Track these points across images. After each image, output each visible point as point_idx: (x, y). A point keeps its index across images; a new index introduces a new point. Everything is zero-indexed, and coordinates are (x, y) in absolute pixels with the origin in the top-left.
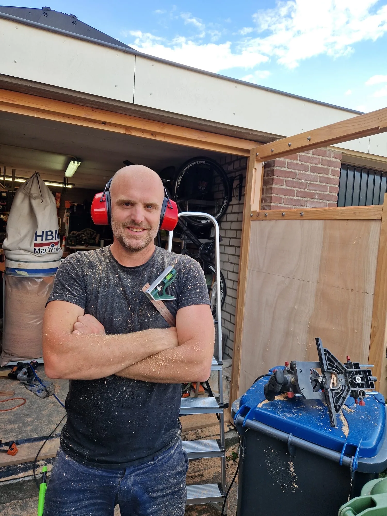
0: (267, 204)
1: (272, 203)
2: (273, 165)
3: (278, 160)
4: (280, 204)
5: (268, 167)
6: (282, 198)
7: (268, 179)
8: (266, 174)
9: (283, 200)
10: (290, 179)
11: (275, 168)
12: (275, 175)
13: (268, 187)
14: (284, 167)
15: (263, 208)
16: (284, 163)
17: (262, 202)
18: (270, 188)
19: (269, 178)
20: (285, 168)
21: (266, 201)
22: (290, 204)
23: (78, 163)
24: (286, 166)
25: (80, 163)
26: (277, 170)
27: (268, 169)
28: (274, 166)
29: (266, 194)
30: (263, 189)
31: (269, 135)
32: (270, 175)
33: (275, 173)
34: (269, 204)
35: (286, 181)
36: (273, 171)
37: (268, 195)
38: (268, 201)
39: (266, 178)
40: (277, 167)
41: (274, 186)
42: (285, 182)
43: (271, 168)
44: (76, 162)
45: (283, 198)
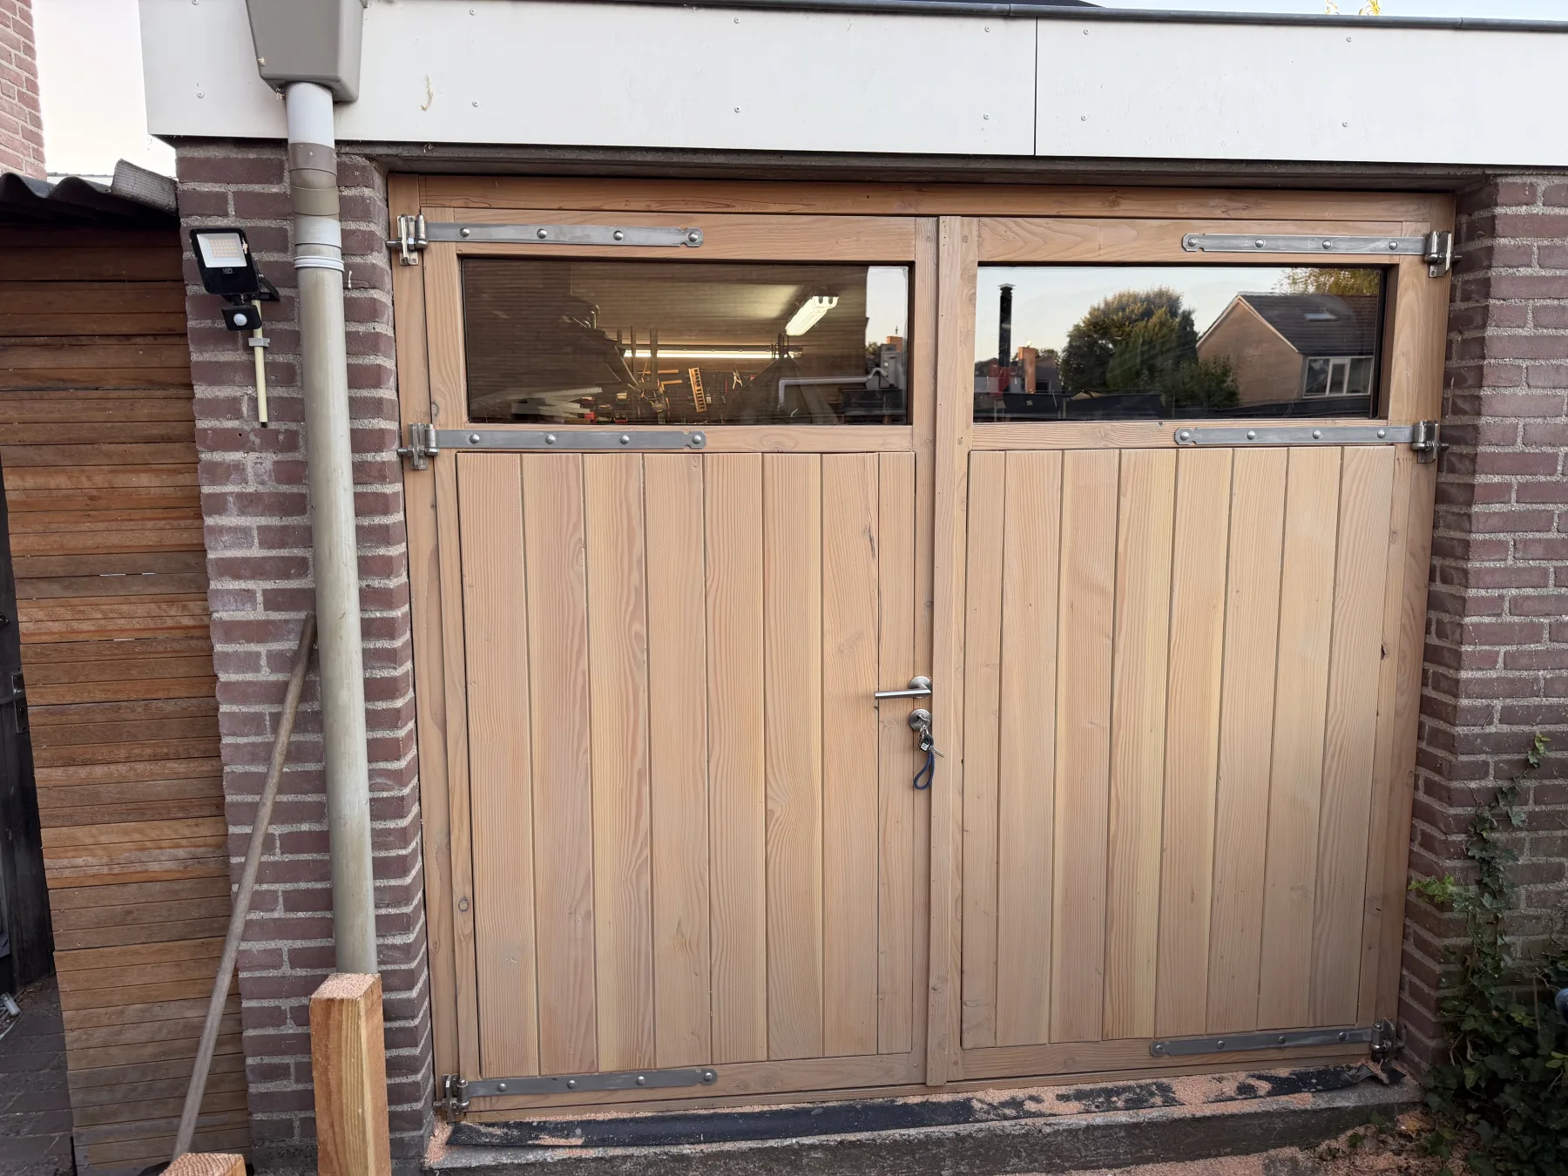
0: (1466, 393)
1: (1486, 389)
2: (1485, 263)
3: (1505, 246)
4: (1512, 389)
5: (1469, 269)
6: (1519, 367)
7: (1466, 309)
8: (1458, 294)
9: (1524, 375)
10: (1549, 302)
11: (1493, 273)
12: (1492, 294)
13: (1469, 335)
14: (1529, 265)
15: (1450, 404)
16: (1527, 251)
17: (1446, 385)
18: (1475, 339)
19: (1471, 304)
20: (1529, 270)
21: (1461, 382)
22: (1551, 384)
23: (831, 302)
24: (1535, 262)
25: (835, 300)
26: (1500, 277)
27: (1467, 277)
28: (1489, 267)
29: (1462, 358)
30: (1449, 344)
31: (1467, 170)
32: (1473, 295)
33: (1493, 291)
34: (1475, 392)
35: (1536, 310)
36: (1487, 283)
37: (1471, 363)
38: (1470, 382)
39: (1460, 305)
40: (1502, 270)
41: (1490, 331)
42: (1530, 315)
43: (1480, 274)
44: (826, 299)
45: (1525, 366)
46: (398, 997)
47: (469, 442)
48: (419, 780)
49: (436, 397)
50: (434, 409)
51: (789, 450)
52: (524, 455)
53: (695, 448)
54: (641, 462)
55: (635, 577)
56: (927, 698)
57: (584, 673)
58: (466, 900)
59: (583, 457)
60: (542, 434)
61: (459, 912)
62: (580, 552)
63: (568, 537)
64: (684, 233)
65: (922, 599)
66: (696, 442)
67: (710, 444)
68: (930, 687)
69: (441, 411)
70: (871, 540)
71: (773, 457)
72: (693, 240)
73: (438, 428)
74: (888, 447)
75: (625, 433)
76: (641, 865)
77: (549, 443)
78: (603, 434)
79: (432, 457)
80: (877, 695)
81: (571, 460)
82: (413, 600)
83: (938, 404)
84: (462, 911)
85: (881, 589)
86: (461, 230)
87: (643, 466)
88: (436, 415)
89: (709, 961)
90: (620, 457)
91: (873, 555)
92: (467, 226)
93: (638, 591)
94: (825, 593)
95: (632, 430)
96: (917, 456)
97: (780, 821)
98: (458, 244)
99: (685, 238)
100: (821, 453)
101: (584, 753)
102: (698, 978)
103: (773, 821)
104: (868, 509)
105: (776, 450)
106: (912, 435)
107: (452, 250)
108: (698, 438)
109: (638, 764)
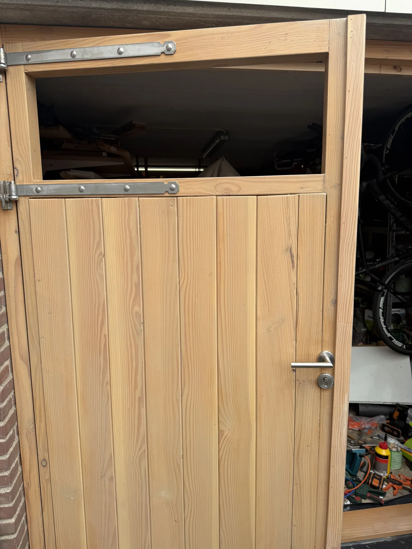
46: (4, 523)
47: (35, 192)
48: (14, 393)
49: (16, 165)
50: (16, 172)
51: (234, 194)
52: (66, 199)
53: (173, 193)
54: (138, 203)
55: (135, 277)
56: (331, 369)
57: (105, 336)
58: (45, 460)
59: (101, 199)
60: (76, 185)
61: (42, 467)
62: (101, 260)
63: (94, 252)
64: (163, 46)
65: (329, 298)
66: (172, 189)
67: (182, 191)
68: (333, 360)
69: (20, 173)
70: (292, 256)
71: (223, 199)
72: (169, 49)
73: (18, 184)
74: (306, 190)
75: (127, 184)
76: (142, 454)
77: (81, 192)
78: (114, 184)
79: (16, 202)
80: (293, 364)
81: (94, 202)
82: (6, 288)
83: (344, 157)
84: (44, 466)
85: (299, 290)
86: (26, 56)
87: (139, 206)
88: (17, 176)
89: (183, 514)
90: (124, 200)
91: (293, 266)
92: (31, 53)
93: (137, 285)
94: (258, 291)
95: (131, 182)
96: (328, 196)
97: (227, 438)
98: (26, 66)
99: (164, 49)
100: (257, 195)
101: (106, 385)
102: (177, 523)
103: (224, 437)
104: (290, 235)
105: (226, 194)
106: (324, 181)
107: (22, 70)
108: (174, 186)
109: (138, 394)
